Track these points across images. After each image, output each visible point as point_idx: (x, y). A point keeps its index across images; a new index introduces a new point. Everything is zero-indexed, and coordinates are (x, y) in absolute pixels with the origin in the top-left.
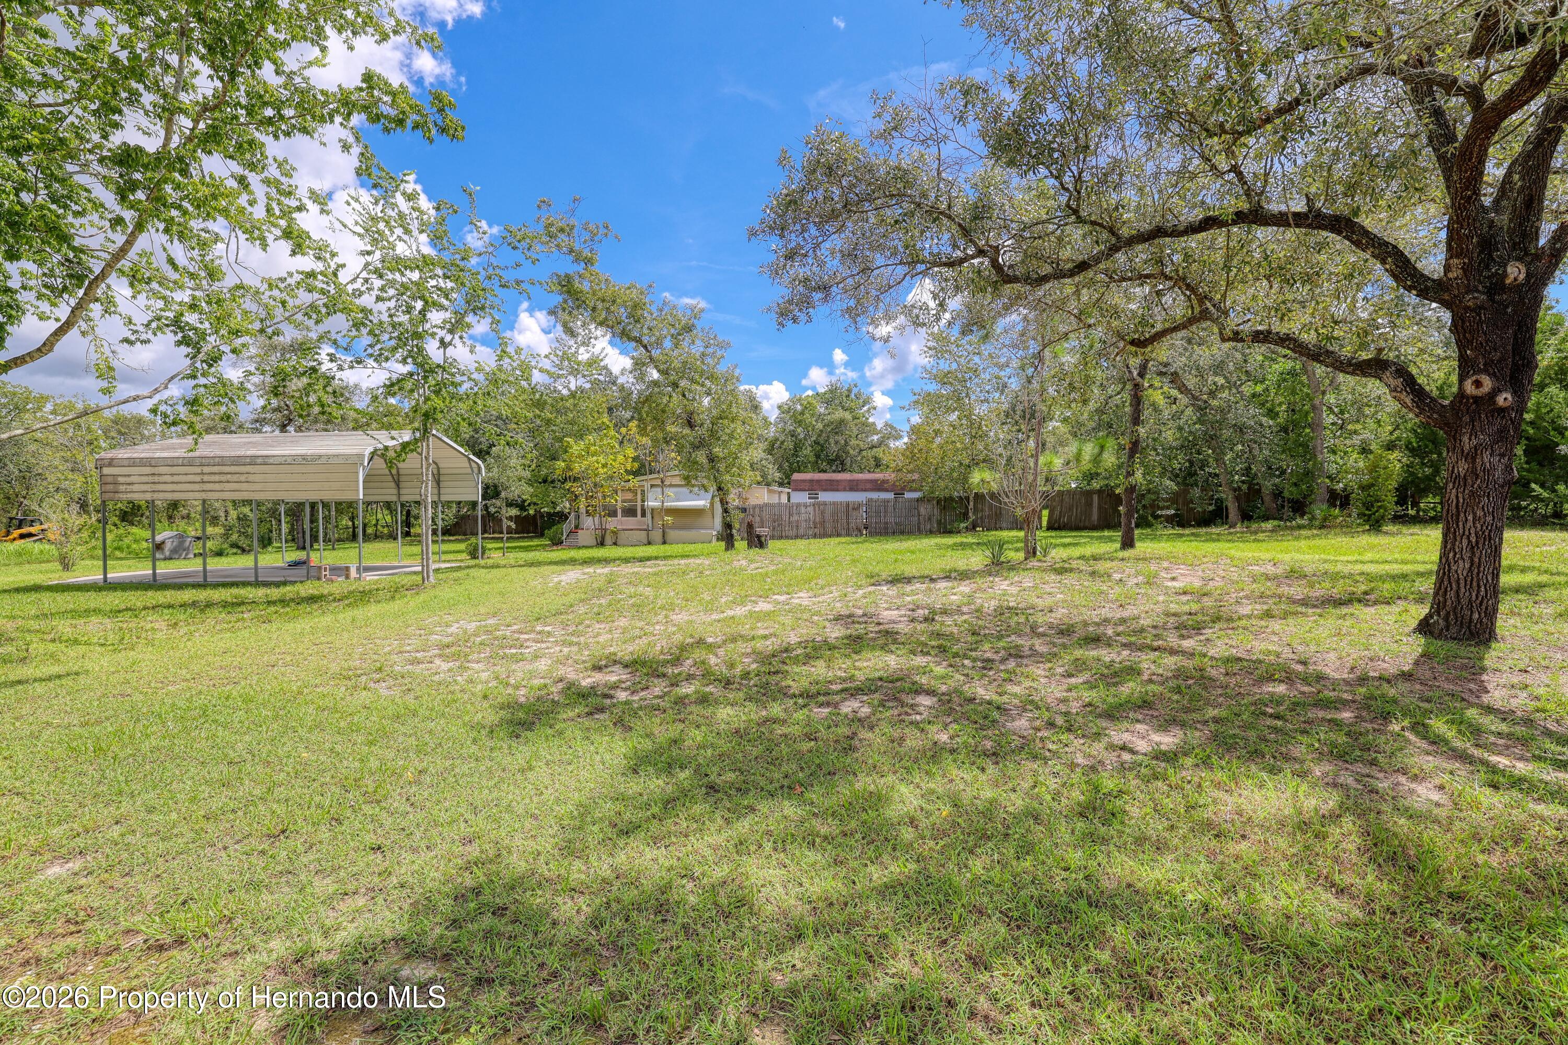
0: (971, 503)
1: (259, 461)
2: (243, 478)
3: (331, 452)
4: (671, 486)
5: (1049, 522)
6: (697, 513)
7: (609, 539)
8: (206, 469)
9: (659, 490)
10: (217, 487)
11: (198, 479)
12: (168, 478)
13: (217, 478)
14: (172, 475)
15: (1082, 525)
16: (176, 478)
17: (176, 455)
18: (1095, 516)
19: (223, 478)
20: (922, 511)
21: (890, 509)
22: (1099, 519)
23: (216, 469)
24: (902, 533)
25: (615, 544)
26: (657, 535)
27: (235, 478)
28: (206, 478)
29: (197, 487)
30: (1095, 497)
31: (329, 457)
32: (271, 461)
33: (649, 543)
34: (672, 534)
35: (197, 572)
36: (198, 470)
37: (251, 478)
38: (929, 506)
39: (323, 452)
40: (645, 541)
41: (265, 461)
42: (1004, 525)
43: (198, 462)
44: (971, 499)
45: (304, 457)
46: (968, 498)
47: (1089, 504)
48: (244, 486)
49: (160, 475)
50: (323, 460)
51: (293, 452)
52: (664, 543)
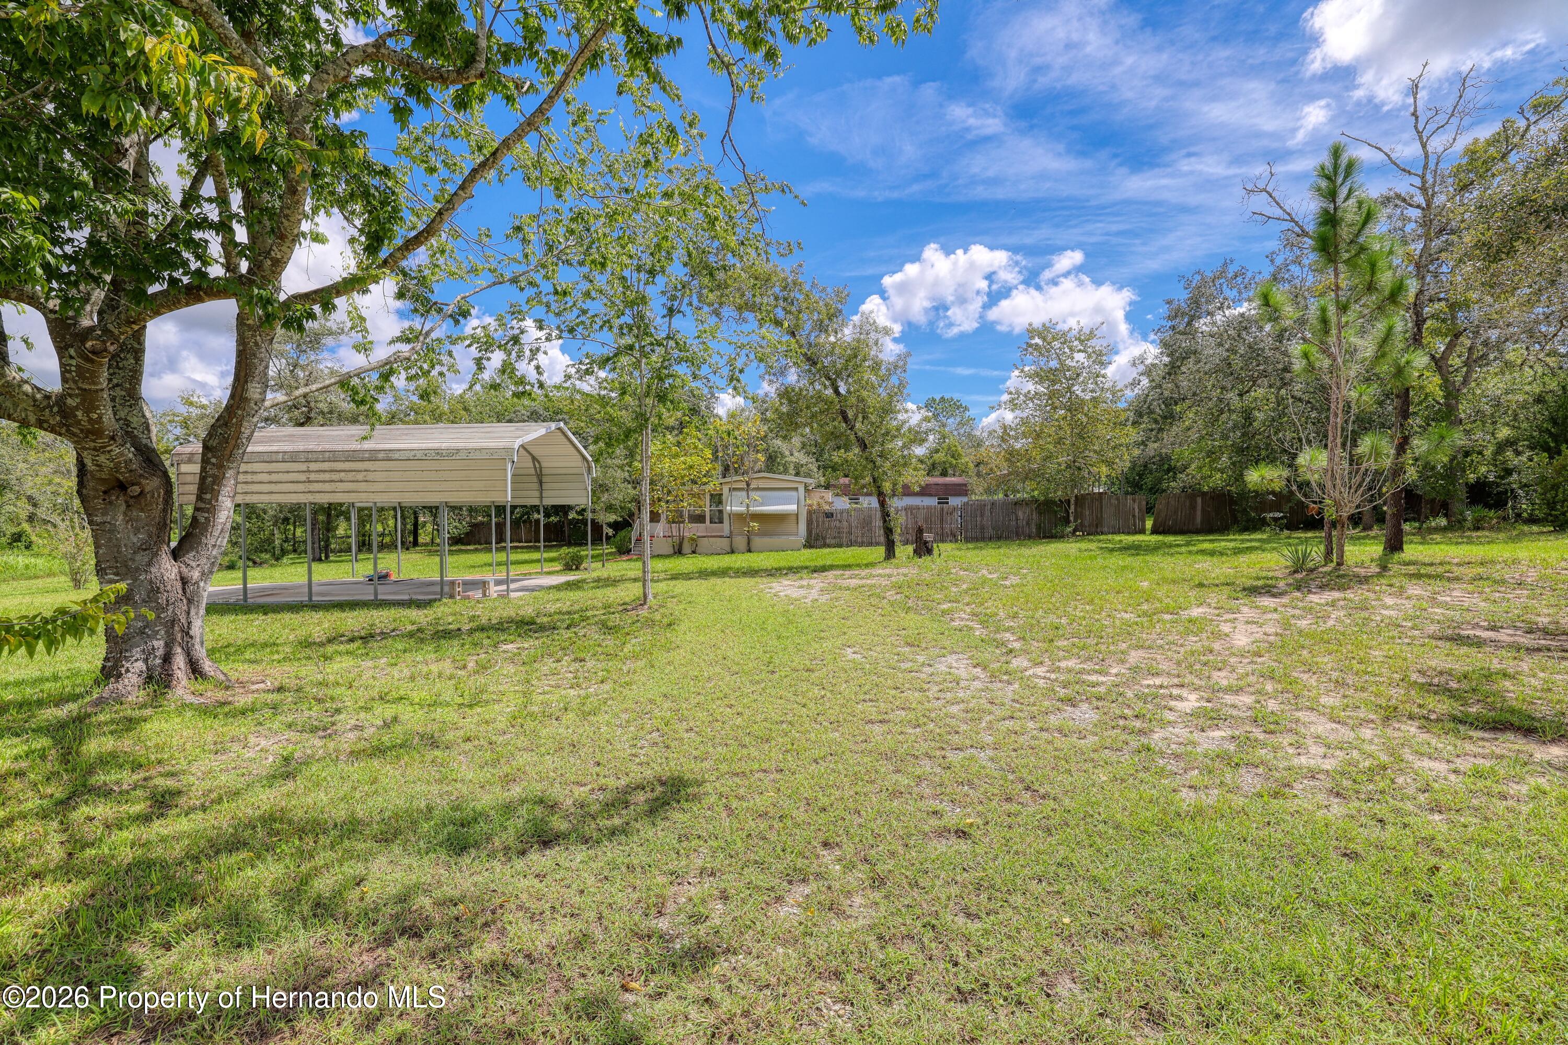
0: (1072, 507)
1: (381, 456)
2: (360, 476)
3: (471, 446)
4: (758, 489)
5: (1154, 526)
6: (780, 518)
7: (686, 548)
8: (313, 466)
9: (744, 493)
10: (327, 487)
11: (303, 477)
12: (265, 478)
13: (327, 476)
14: (270, 473)
15: (1185, 528)
16: (274, 477)
17: (275, 448)
18: (1199, 519)
19: (335, 476)
20: (1020, 514)
21: (987, 513)
22: (1202, 523)
23: (326, 466)
24: (999, 538)
25: (694, 552)
26: (740, 541)
27: (350, 476)
28: (313, 477)
29: (301, 487)
30: (1199, 500)
31: (469, 451)
32: (396, 456)
33: (733, 552)
34: (757, 541)
35: (300, 586)
36: (303, 467)
37: (371, 476)
38: (1028, 511)
39: (461, 445)
40: (729, 550)
41: (388, 456)
42: (1106, 529)
43: (302, 457)
44: (1072, 501)
45: (438, 452)
46: (1068, 502)
47: (1193, 507)
48: (363, 486)
49: (253, 473)
50: (463, 455)
51: (424, 446)
52: (749, 551)
